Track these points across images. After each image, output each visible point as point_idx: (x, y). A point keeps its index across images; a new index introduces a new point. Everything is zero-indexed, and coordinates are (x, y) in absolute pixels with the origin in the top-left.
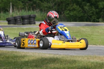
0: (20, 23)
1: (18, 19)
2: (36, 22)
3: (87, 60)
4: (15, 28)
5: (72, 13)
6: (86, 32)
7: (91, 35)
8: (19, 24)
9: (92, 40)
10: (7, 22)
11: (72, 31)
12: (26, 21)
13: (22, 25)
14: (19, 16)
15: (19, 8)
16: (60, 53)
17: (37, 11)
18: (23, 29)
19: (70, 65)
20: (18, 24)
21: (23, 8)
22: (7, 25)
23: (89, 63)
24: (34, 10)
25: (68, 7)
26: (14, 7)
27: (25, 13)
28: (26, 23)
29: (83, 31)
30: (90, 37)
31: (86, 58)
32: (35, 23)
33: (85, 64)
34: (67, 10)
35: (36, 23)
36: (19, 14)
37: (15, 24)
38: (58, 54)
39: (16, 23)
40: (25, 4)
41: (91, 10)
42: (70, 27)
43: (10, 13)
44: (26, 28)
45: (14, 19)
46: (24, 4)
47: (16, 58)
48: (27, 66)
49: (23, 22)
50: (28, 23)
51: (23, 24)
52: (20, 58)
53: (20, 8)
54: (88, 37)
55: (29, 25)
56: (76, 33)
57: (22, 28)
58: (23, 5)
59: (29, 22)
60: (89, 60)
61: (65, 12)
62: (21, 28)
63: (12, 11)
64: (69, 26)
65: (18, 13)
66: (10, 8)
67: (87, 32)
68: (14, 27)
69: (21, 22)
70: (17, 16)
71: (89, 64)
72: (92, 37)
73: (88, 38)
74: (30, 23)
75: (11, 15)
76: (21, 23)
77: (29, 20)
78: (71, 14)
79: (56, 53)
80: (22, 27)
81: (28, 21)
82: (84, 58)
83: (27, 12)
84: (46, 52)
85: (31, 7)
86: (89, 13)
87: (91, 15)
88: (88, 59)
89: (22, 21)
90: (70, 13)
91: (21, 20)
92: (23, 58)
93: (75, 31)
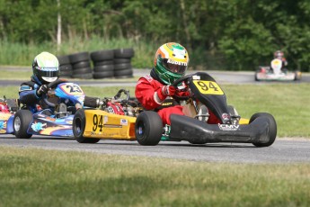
0: (87, 75)
1: (82, 63)
2: (134, 70)
3: (298, 176)
5: (242, 43)
6: (285, 102)
7: (301, 109)
8: (83, 75)
9: (305, 123)
11: (242, 99)
12: (105, 67)
13: (92, 80)
14: (86, 54)
15: (83, 32)
16: (214, 159)
17: (137, 38)
19: (247, 191)
20: (80, 77)
21: (95, 31)
23: (305, 183)
24: (128, 35)
25: (229, 27)
26: (69, 27)
27: (101, 45)
28: (104, 73)
29: (276, 97)
30: (296, 116)
31: (294, 172)
32: (130, 75)
33: (294, 188)
34: (226, 37)
35: (134, 75)
36: (84, 47)
37: (72, 77)
38: (208, 161)
39: (74, 73)
40: (102, 18)
41: (300, 37)
42: (237, 86)
43: (56, 43)
44: (107, 88)
45: (68, 61)
46: (97, 17)
48: (119, 192)
49: (95, 70)
50: (112, 73)
51: (95, 77)
53: (85, 31)
54: (291, 115)
55: (114, 80)
56: (254, 103)
57: (93, 88)
58: (96, 21)
59: (115, 70)
60: (304, 176)
61: (219, 42)
62: (90, 87)
63: (62, 38)
64: (234, 83)
65: (81, 45)
66: (56, 30)
67: (287, 100)
69: (89, 71)
70: (76, 52)
71: (305, 186)
72: (304, 116)
73: (291, 118)
74: (116, 74)
75: (59, 49)
76: (91, 75)
77: (115, 63)
78: (240, 48)
79: (203, 157)
80: (92, 85)
81: (112, 67)
82: (288, 171)
83: (108, 42)
84: (173, 155)
85: (119, 26)
86: (293, 45)
87: (300, 49)
88: (301, 173)
89: (92, 67)
90: (236, 45)
91: (89, 66)
93: (251, 98)
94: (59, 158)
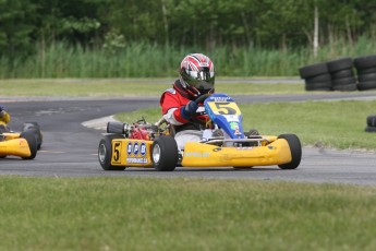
1: (344, 72)
4: (332, 104)
8: (345, 86)
10: (303, 82)
13: (357, 92)
14: (348, 60)
15: (346, 31)
18: (362, 106)
20: (342, 90)
22: (304, 92)
37: (332, 89)
39: (334, 85)
40: (369, 15)
43: (312, 47)
45: (325, 70)
46: (363, 13)
47: (340, 210)
49: (359, 80)
51: (360, 88)
52: (358, 210)
53: (349, 30)
57: (357, 102)
58: (363, 18)
63: (319, 41)
68: (330, 100)
69: (352, 82)
70: (338, 58)
75: (316, 54)
76: (354, 85)
80: (356, 99)
89: (356, 77)
91: (352, 74)
92: (368, 206)
94: (312, 193)
